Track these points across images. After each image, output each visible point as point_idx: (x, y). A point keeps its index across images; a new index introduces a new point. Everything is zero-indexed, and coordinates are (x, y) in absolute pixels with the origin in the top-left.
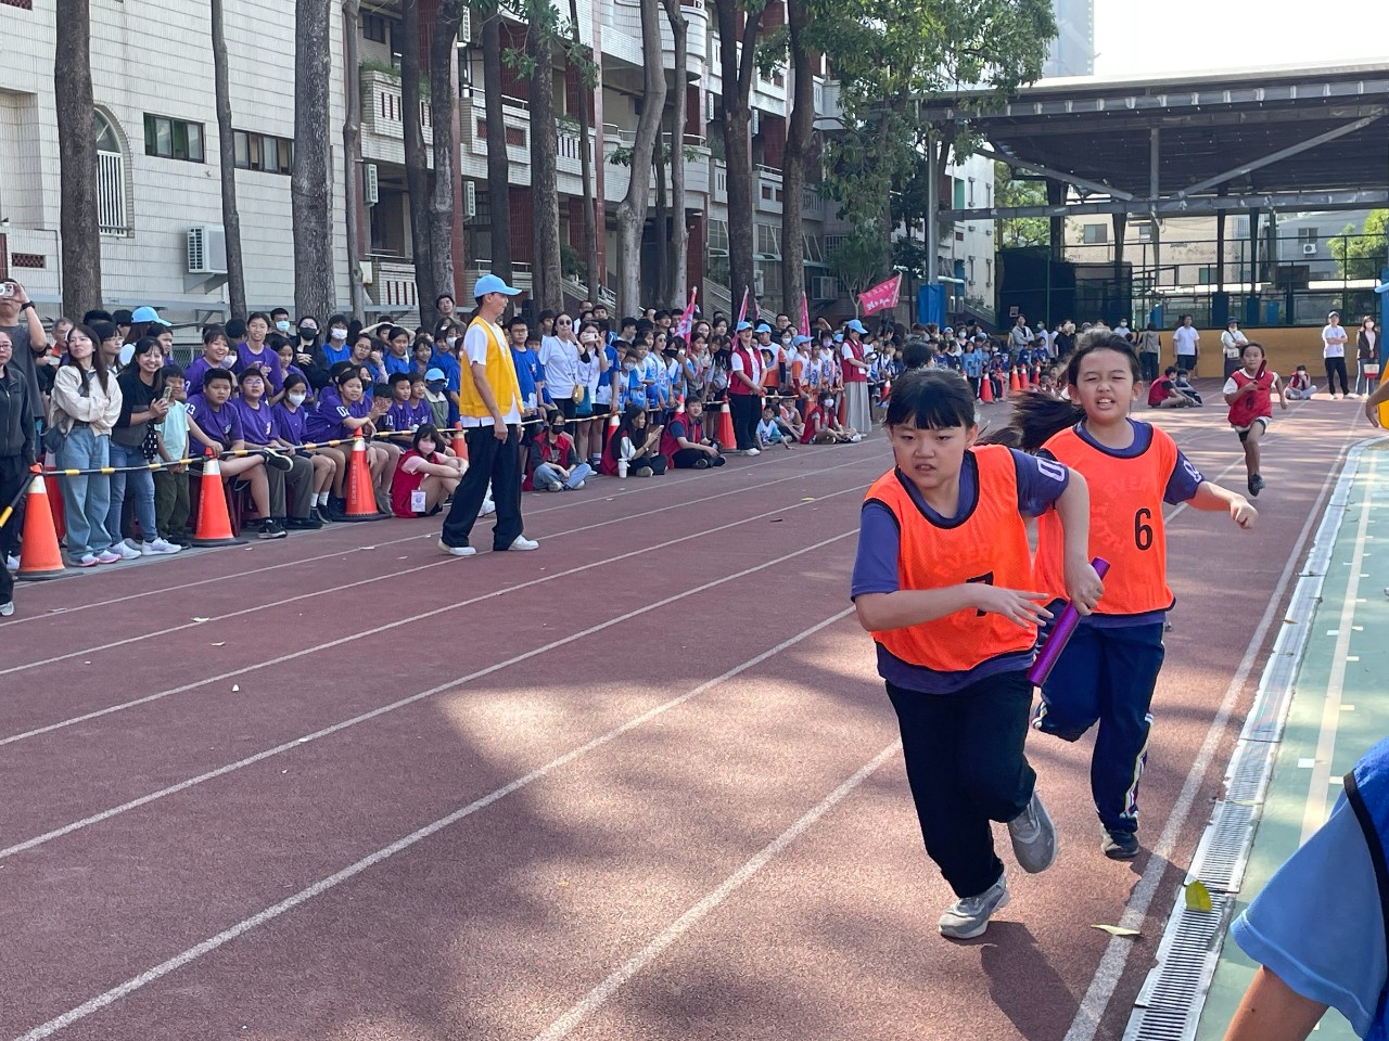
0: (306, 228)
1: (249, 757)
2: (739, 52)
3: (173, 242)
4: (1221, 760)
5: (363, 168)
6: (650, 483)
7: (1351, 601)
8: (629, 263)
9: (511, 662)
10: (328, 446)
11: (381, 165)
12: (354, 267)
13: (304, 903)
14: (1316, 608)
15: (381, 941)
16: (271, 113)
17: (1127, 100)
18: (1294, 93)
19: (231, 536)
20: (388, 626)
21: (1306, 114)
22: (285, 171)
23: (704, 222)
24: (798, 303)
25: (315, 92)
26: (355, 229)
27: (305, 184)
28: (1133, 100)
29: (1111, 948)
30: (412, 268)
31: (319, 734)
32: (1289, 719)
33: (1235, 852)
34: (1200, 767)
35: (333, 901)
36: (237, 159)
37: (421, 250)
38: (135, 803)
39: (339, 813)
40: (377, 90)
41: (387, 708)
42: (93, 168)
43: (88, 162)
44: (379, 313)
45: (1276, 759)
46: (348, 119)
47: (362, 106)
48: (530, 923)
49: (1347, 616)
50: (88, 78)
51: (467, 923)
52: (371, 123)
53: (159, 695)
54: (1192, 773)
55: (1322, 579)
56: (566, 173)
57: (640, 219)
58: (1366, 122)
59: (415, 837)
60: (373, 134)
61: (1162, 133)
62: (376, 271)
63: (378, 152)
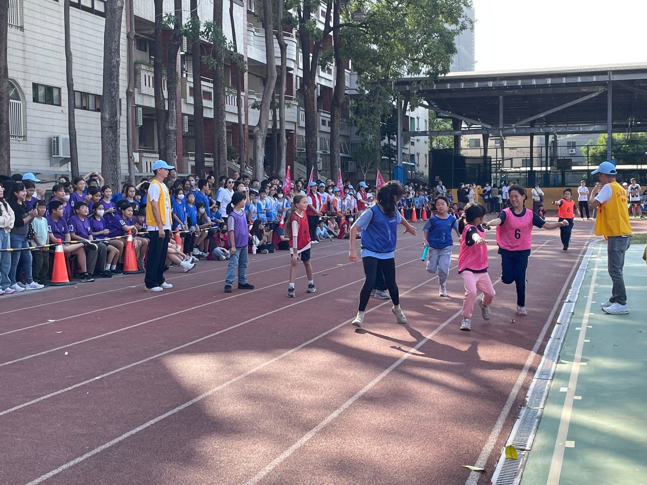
0: (107, 137)
1: (71, 386)
2: (311, 58)
3: (45, 142)
4: (525, 388)
5: (136, 109)
6: (267, 256)
7: (587, 314)
8: (259, 155)
9: (197, 341)
10: (116, 239)
11: (144, 108)
12: (130, 155)
13: (93, 456)
14: (571, 317)
15: (129, 473)
16: (92, 83)
17: (488, 83)
18: (564, 80)
19: (68, 281)
20: (140, 324)
21: (570, 90)
22: (98, 110)
23: (294, 136)
24: (338, 173)
25: (113, 74)
26: (131, 137)
27: (107, 116)
28: (491, 83)
29: (471, 476)
30: (158, 156)
31: (105, 375)
32: (557, 369)
33: (529, 431)
34: (515, 391)
35: (107, 455)
36: (76, 104)
37: (162, 147)
38: (16, 408)
39: (112, 413)
40: (143, 74)
41: (138, 363)
42: (8, 108)
43: (6, 105)
44: (142, 176)
45: (550, 387)
46: (129, 86)
47: (135, 80)
48: (200, 465)
49: (585, 321)
50: (6, 66)
51: (170, 465)
52: (140, 88)
53: (30, 357)
54: (512, 394)
55: (574, 304)
56: (231, 112)
57: (264, 134)
58: (597, 94)
59: (148, 424)
60: (140, 93)
61: (505, 97)
62: (141, 157)
63: (142, 102)
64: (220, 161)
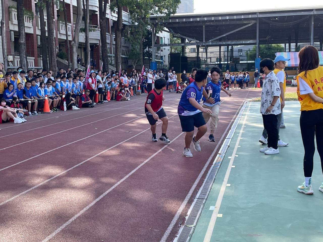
2: (103, 4)
5: (10, 32)
7: (237, 147)
8: (74, 56)
11: (15, 32)
14: (227, 149)
17: (197, 19)
18: (235, 17)
21: (238, 22)
23: (99, 47)
26: (5, 47)
28: (199, 19)
40: (13, 13)
44: (15, 68)
45: (204, 207)
47: (9, 15)
49: (235, 152)
52: (12, 21)
55: (231, 139)
57: (77, 45)
58: (251, 24)
60: (12, 24)
61: (206, 26)
62: (14, 58)
63: (14, 28)
64: (52, 60)
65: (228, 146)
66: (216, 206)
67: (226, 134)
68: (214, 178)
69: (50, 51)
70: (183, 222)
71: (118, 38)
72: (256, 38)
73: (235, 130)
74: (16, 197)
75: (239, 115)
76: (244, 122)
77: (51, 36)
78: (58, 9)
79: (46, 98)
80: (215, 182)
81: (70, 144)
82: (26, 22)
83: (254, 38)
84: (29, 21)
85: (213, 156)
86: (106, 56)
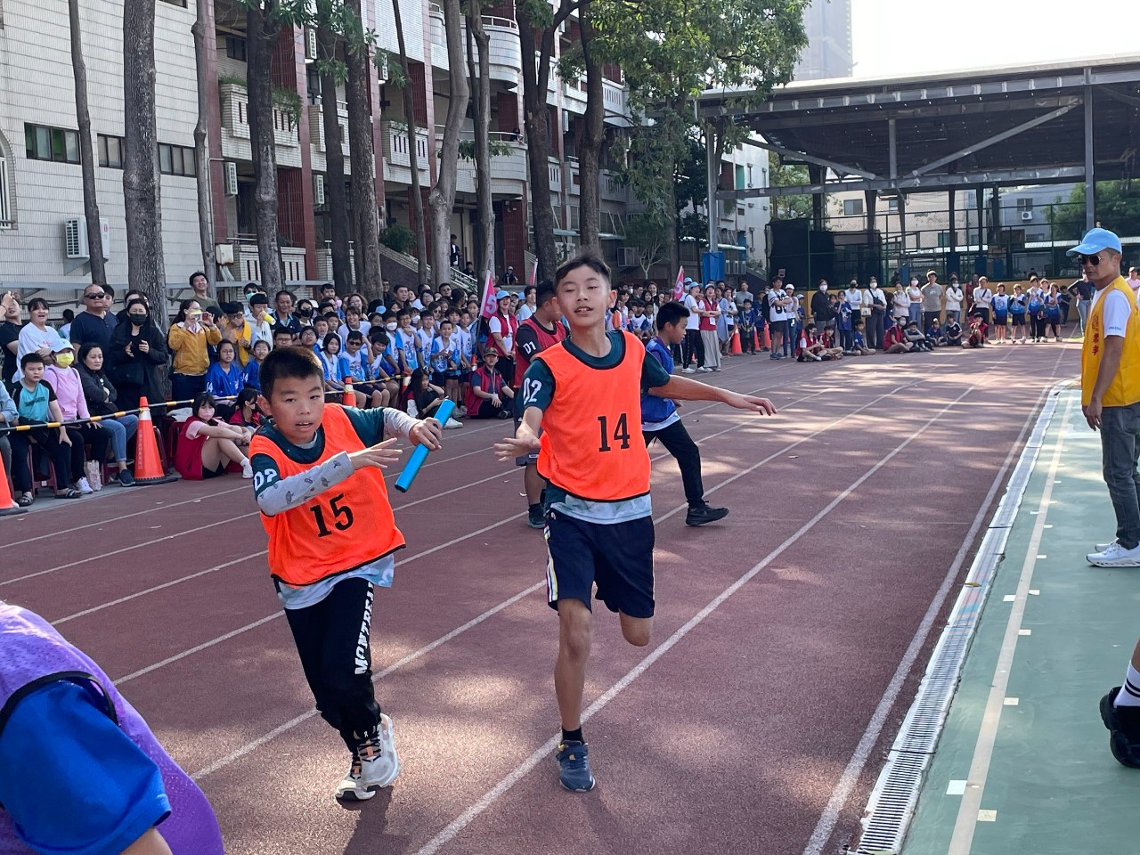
0: (137, 219)
3: (54, 232)
5: (224, 165)
7: (1031, 558)
8: (441, 241)
11: (240, 163)
12: (207, 250)
14: (998, 566)
17: (868, 97)
18: (1005, 87)
21: (1016, 105)
25: (142, 99)
27: (135, 179)
28: (873, 96)
40: (235, 100)
46: (199, 124)
47: (221, 113)
49: (1025, 577)
52: (230, 127)
57: (450, 202)
58: (1065, 110)
60: (232, 137)
61: (898, 122)
64: (366, 255)
65: (998, 556)
66: (971, 780)
67: (988, 512)
68: (956, 675)
69: (358, 228)
70: (852, 838)
71: (589, 173)
72: (1083, 158)
73: (1021, 495)
74: (265, 740)
75: (1032, 442)
76: (1053, 467)
77: (361, 176)
78: (384, 82)
79: (349, 388)
80: (959, 689)
81: (435, 549)
82: (276, 128)
83: (1079, 159)
84: (286, 126)
85: (948, 594)
86: (547, 237)
